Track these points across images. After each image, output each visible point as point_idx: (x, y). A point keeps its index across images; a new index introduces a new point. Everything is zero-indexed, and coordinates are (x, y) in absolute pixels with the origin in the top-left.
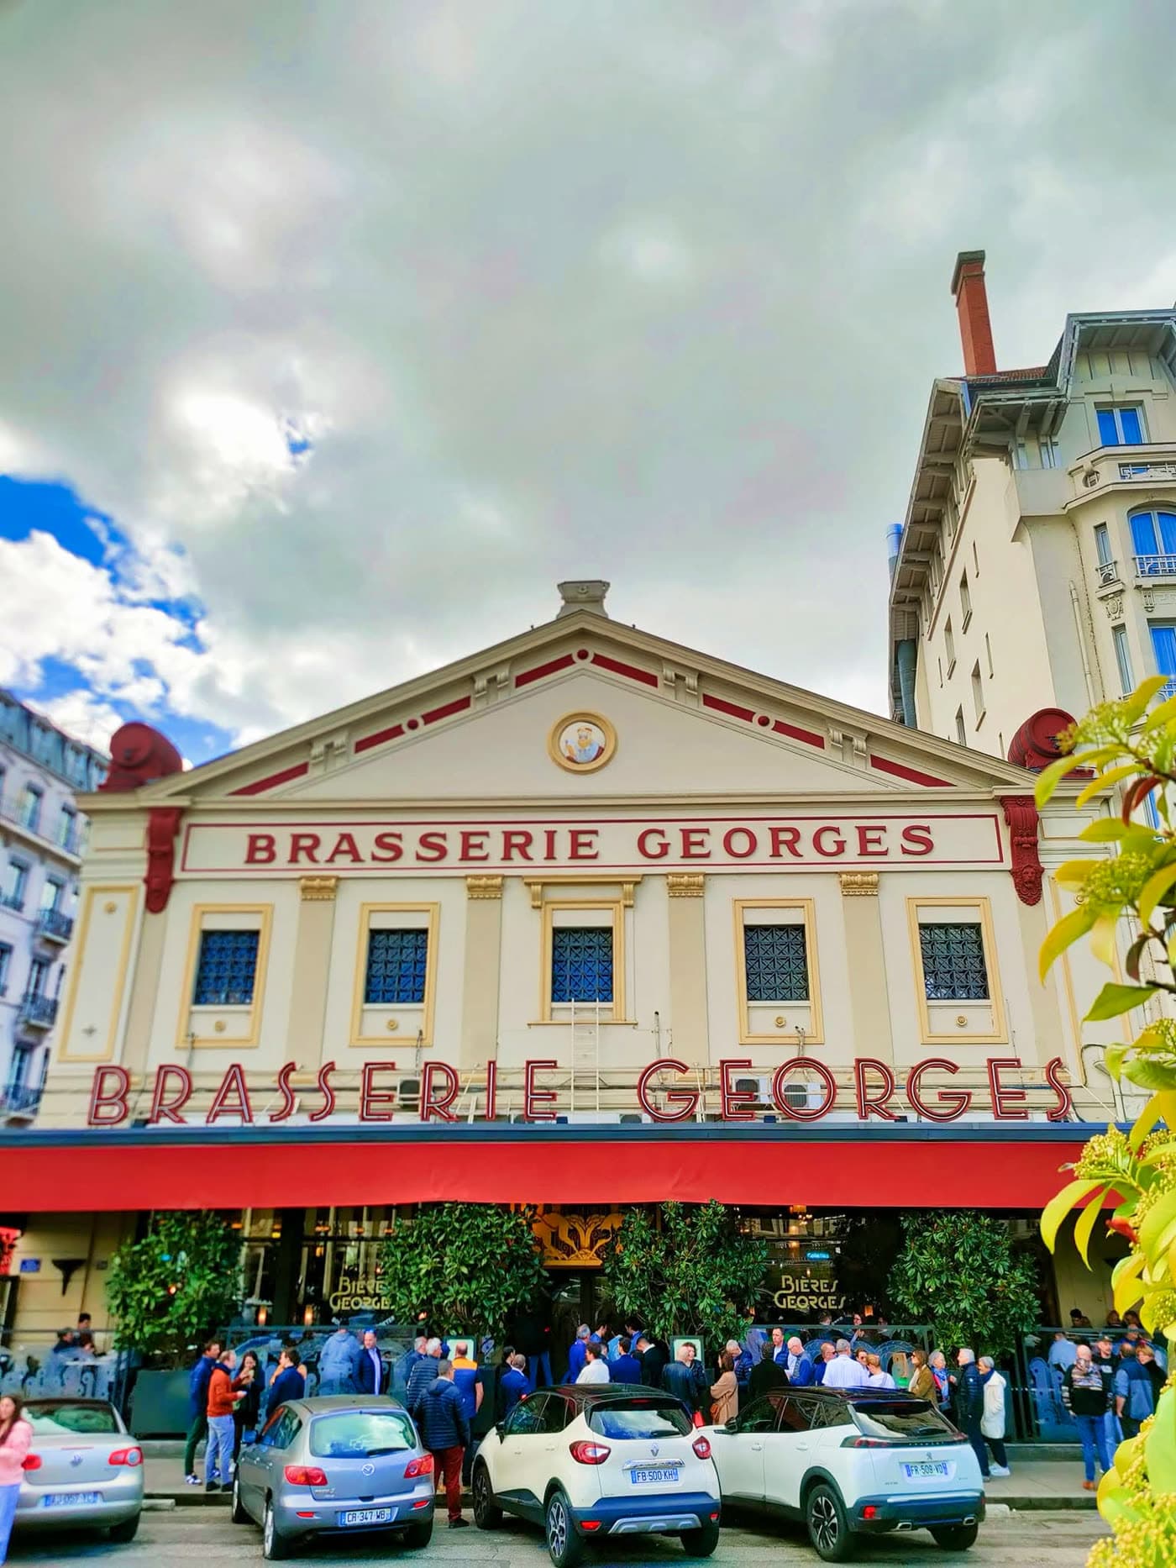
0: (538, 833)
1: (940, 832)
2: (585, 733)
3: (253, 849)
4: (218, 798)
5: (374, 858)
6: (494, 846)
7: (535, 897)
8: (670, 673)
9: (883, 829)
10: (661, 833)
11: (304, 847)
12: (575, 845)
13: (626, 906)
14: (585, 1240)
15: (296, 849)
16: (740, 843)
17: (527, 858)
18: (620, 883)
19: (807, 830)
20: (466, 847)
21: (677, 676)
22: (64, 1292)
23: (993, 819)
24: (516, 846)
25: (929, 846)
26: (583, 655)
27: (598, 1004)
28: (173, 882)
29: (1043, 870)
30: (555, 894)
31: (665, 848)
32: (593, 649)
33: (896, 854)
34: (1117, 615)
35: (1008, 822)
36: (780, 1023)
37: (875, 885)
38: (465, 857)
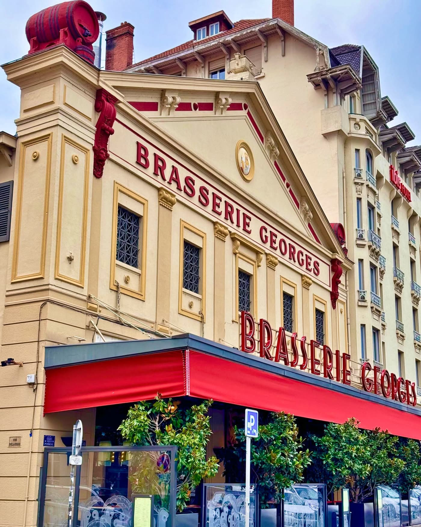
1: (320, 267)
3: (139, 154)
5: (185, 191)
7: (237, 247)
9: (311, 259)
10: (266, 230)
11: (159, 166)
12: (244, 222)
13: (258, 266)
15: (156, 165)
16: (283, 247)
17: (232, 222)
18: (258, 252)
19: (297, 250)
20: (214, 203)
23: (328, 267)
24: (229, 212)
25: (318, 272)
26: (245, 107)
31: (266, 239)
33: (312, 272)
34: (360, 193)
37: (310, 285)
38: (214, 209)
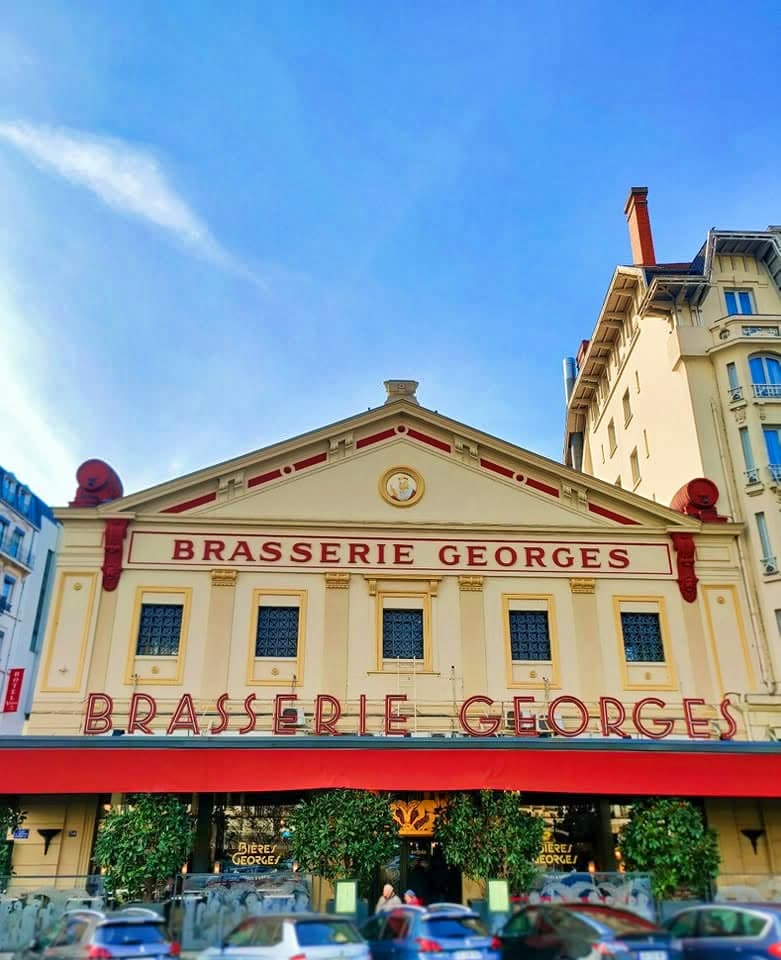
0: (373, 545)
1: (633, 554)
2: (403, 481)
3: (178, 550)
4: (153, 514)
5: (262, 559)
6: (344, 553)
7: (372, 588)
8: (459, 443)
9: (597, 551)
10: (455, 548)
11: (213, 550)
12: (398, 554)
13: (432, 596)
14: (407, 817)
15: (208, 551)
16: (506, 557)
17: (365, 561)
18: (429, 581)
19: (549, 549)
20: (325, 553)
21: (464, 446)
22: (46, 853)
23: (665, 547)
24: (359, 554)
25: (626, 562)
26: (401, 430)
27: (415, 660)
28: (122, 570)
29: (697, 580)
30: (384, 586)
31: (457, 559)
32: (408, 426)
33: (605, 567)
34: (742, 421)
35: (676, 549)
36: (533, 675)
37: (593, 587)
38: (324, 560)
